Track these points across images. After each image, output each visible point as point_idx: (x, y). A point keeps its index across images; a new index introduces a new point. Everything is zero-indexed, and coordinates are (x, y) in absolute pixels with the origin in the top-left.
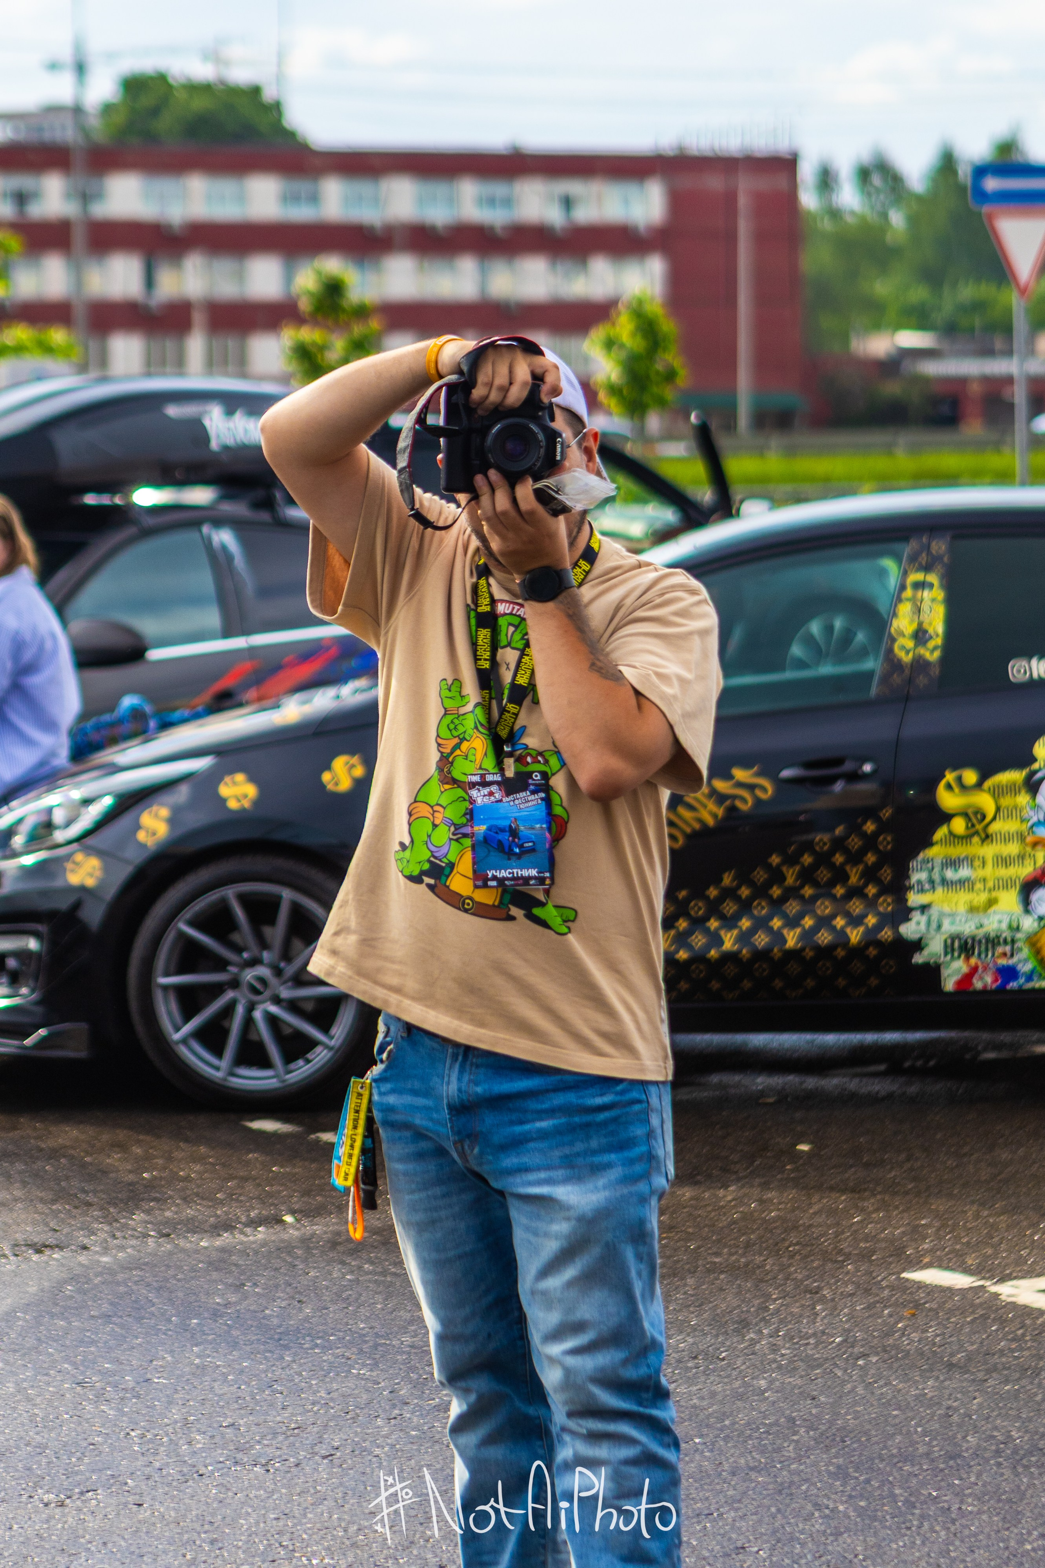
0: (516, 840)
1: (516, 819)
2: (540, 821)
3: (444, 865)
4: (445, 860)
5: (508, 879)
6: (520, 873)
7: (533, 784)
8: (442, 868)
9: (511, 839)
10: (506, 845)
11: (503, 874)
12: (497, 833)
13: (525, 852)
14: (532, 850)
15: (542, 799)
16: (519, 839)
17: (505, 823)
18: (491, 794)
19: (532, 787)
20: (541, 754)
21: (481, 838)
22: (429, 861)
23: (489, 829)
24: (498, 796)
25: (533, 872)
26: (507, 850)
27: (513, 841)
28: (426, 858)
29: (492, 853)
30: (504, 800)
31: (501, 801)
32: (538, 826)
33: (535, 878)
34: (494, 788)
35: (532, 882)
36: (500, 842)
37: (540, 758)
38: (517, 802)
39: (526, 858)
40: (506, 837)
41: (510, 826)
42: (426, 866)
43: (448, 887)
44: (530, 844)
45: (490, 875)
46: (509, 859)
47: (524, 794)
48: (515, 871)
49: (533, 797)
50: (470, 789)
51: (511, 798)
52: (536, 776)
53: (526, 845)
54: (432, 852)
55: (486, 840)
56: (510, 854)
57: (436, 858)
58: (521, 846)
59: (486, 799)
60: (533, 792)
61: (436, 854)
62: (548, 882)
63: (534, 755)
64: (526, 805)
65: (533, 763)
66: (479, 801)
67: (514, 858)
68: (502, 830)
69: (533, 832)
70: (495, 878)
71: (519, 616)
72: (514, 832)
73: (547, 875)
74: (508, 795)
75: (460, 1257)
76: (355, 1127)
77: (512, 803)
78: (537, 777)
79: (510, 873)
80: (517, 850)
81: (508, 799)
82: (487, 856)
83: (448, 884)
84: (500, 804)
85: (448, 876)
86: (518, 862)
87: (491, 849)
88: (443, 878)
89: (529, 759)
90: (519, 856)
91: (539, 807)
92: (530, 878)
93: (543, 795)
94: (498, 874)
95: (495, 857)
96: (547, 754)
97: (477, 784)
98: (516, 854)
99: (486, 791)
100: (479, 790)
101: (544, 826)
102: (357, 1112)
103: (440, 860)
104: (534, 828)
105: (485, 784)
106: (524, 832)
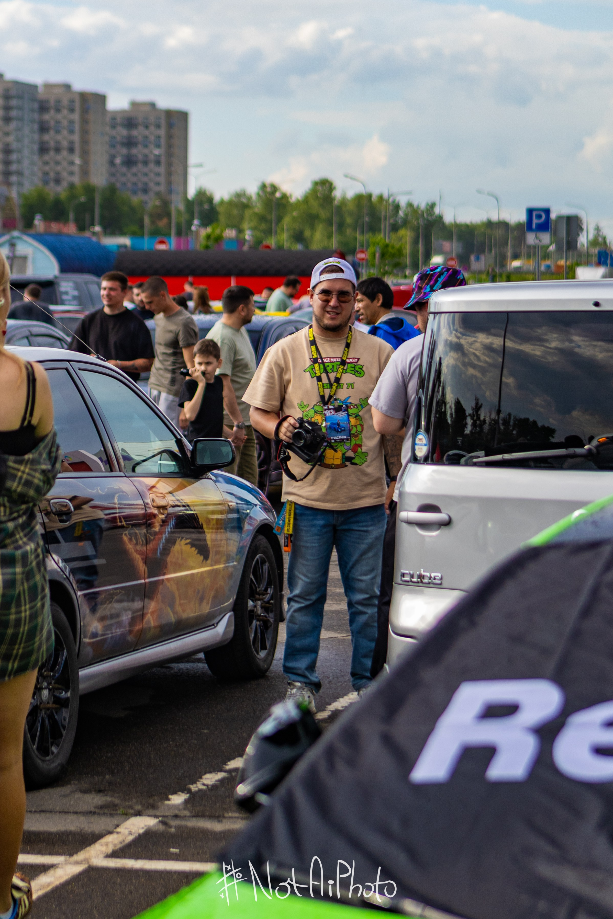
1: (339, 420)
2: (346, 421)
5: (337, 439)
6: (341, 437)
11: (336, 438)
14: (344, 430)
15: (346, 414)
17: (335, 422)
18: (331, 412)
19: (343, 410)
21: (329, 427)
23: (331, 424)
24: (333, 413)
25: (345, 437)
26: (337, 430)
27: (338, 427)
31: (334, 415)
33: (345, 439)
34: (332, 411)
35: (345, 440)
36: (334, 428)
39: (343, 433)
40: (336, 426)
49: (343, 413)
50: (325, 411)
51: (337, 413)
58: (341, 429)
59: (329, 414)
60: (344, 412)
62: (349, 440)
64: (342, 416)
66: (327, 415)
68: (335, 424)
70: (333, 439)
72: (338, 425)
73: (349, 438)
75: (319, 559)
76: (290, 515)
78: (344, 406)
80: (340, 430)
87: (332, 430)
90: (340, 432)
91: (345, 416)
92: (344, 439)
93: (346, 412)
94: (334, 438)
95: (333, 433)
96: (357, 405)
98: (339, 431)
99: (329, 411)
102: (290, 510)
104: (344, 423)
105: (329, 409)
106: (341, 424)
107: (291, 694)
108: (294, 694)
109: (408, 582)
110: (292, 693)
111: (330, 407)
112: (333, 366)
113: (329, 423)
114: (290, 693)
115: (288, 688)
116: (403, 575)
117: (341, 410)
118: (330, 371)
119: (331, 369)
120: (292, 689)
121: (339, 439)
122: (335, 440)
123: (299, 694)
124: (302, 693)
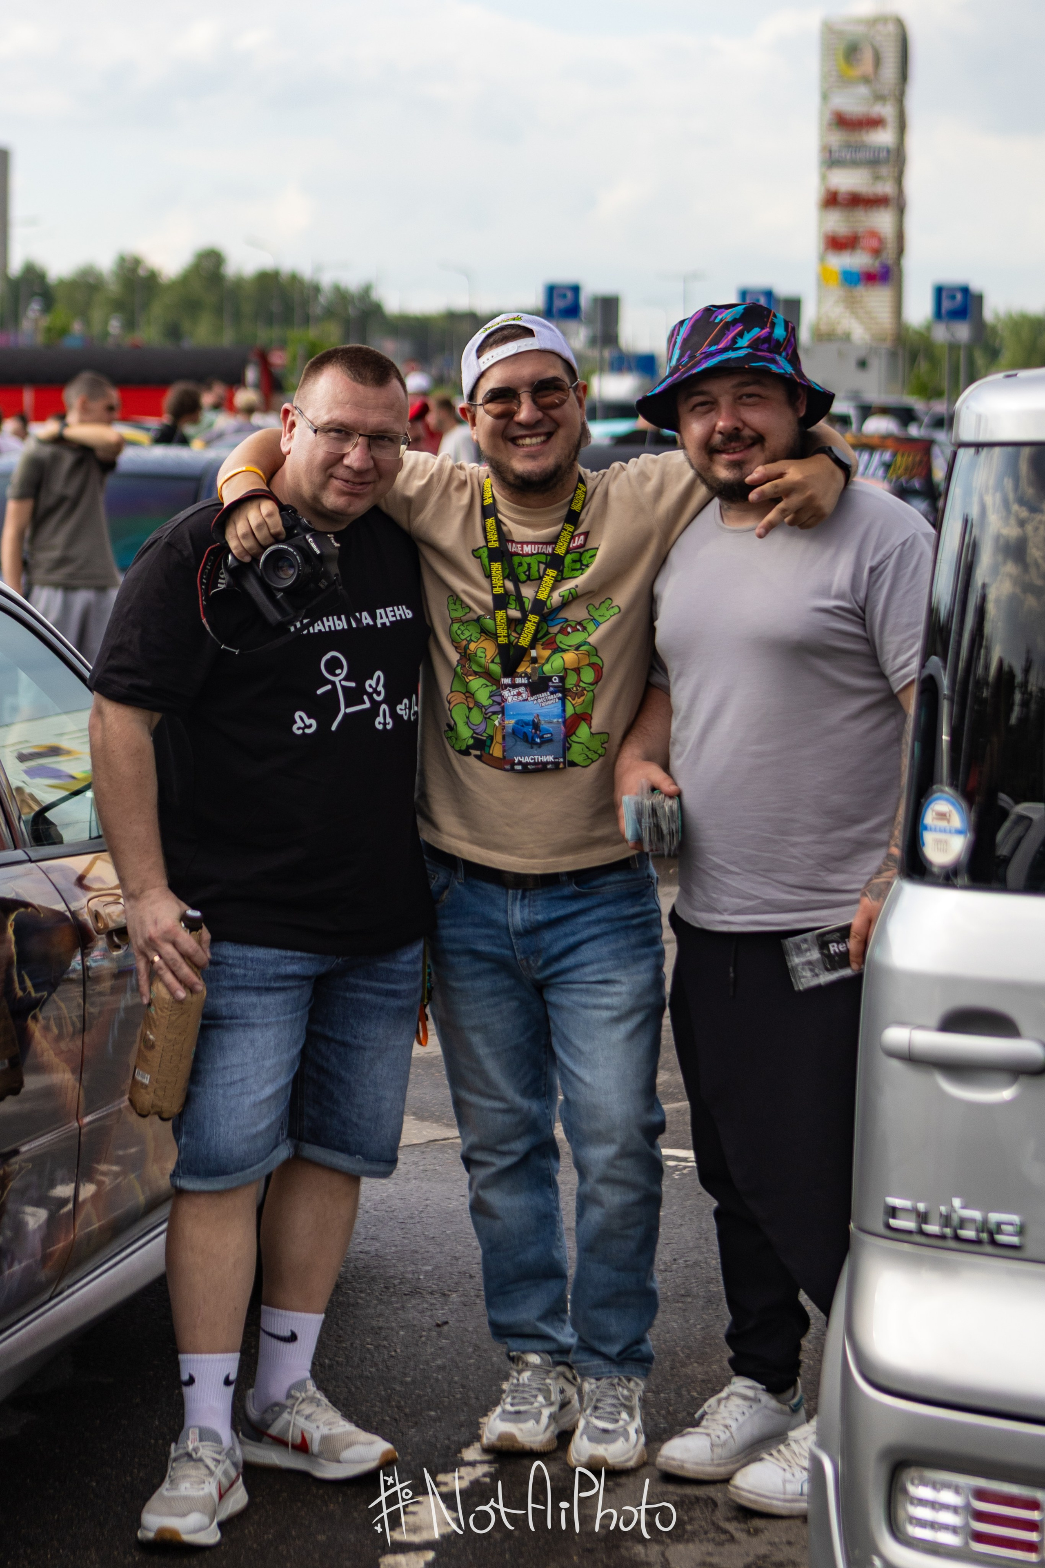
0: (538, 732)
1: (538, 715)
2: (556, 717)
3: (485, 738)
4: (485, 734)
5: (530, 764)
6: (540, 759)
7: (552, 686)
8: (485, 741)
9: (533, 731)
10: (530, 735)
11: (527, 759)
12: (523, 726)
13: (545, 742)
14: (550, 740)
15: (559, 698)
16: (540, 731)
17: (529, 718)
18: (519, 694)
19: (551, 689)
20: (580, 623)
21: (510, 730)
22: (472, 737)
23: (517, 723)
24: (524, 696)
25: (550, 758)
26: (530, 739)
27: (536, 733)
28: (470, 735)
29: (518, 743)
30: (529, 699)
31: (527, 700)
32: (555, 720)
33: (552, 763)
34: (522, 689)
35: (549, 766)
36: (525, 733)
37: (578, 627)
38: (539, 701)
39: (545, 747)
40: (529, 730)
41: (533, 721)
42: (471, 742)
43: (492, 755)
44: (549, 735)
45: (516, 761)
46: (532, 748)
47: (545, 694)
48: (536, 757)
49: (551, 697)
50: (503, 690)
51: (535, 697)
52: (555, 679)
53: (545, 736)
54: (473, 730)
55: (514, 732)
56: (532, 743)
57: (477, 734)
58: (541, 737)
59: (515, 698)
60: (552, 693)
61: (477, 731)
62: (562, 766)
63: (574, 625)
64: (547, 703)
65: (573, 632)
66: (510, 699)
67: (535, 747)
68: (527, 724)
69: (552, 725)
70: (520, 763)
71: (544, 553)
72: (536, 726)
73: (561, 760)
74: (532, 694)
77: (535, 702)
79: (532, 759)
80: (538, 740)
81: (532, 699)
82: (514, 745)
83: (491, 752)
84: (526, 702)
85: (490, 747)
86: (539, 750)
87: (517, 739)
88: (487, 749)
89: (569, 630)
90: (540, 745)
91: (556, 705)
92: (547, 763)
93: (560, 695)
94: (522, 760)
95: (521, 746)
97: (509, 685)
98: (537, 744)
99: (515, 692)
100: (509, 690)
101: (560, 720)
103: (481, 735)
104: (551, 722)
105: (514, 686)
106: (544, 726)
107: (518, 1385)
108: (524, 1385)
109: (910, 1232)
110: (521, 1381)
111: (518, 681)
112: (529, 565)
113: (513, 722)
114: (515, 1381)
115: (511, 1368)
116: (893, 1212)
117: (545, 689)
118: (523, 577)
119: (524, 573)
120: (520, 1372)
121: (535, 764)
122: (525, 765)
123: (536, 1386)
124: (545, 1384)
